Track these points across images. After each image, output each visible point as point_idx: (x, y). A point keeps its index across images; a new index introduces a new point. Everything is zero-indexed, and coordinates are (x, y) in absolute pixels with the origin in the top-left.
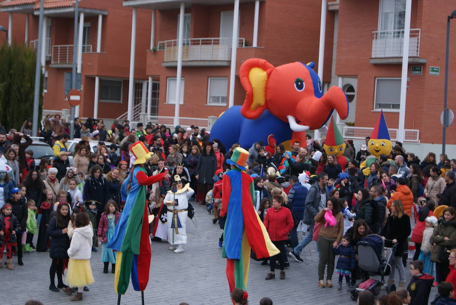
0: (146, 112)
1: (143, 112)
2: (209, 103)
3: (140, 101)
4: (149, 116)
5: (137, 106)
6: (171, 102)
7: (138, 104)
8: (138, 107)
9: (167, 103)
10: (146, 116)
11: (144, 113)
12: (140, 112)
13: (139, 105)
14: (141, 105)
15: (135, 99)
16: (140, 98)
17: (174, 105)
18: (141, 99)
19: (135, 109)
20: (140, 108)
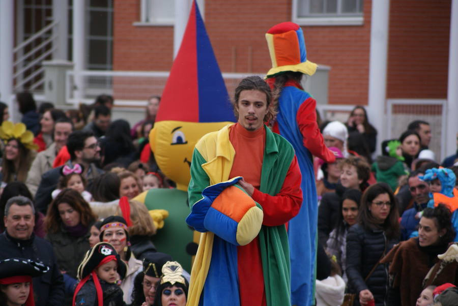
0: (70, 57)
1: (59, 60)
2: (299, 16)
3: (45, 19)
4: (79, 72)
5: (34, 37)
6: (159, 19)
7: (38, 29)
8: (38, 41)
9: (143, 22)
10: (69, 73)
11: (63, 61)
12: (49, 58)
13: (41, 33)
14: (50, 32)
15: (27, 13)
16: (44, 7)
17: (170, 28)
18: (49, 13)
19: (27, 49)
20: (49, 47)
